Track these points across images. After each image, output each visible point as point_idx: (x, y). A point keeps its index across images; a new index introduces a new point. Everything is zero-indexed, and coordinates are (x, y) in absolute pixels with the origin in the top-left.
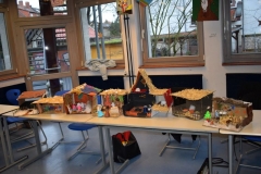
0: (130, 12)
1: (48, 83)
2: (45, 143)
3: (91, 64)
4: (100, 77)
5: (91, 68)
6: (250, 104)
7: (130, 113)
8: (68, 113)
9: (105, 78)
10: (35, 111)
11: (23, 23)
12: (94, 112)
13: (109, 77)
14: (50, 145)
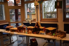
0: (38, 5)
1: (15, 24)
2: (13, 40)
3: (27, 19)
4: (29, 23)
5: (27, 20)
6: (65, 32)
7: (34, 33)
8: (18, 32)
9: (30, 23)
10: (10, 31)
11: (9, 8)
12: (25, 32)
13: (31, 23)
14: (14, 41)
